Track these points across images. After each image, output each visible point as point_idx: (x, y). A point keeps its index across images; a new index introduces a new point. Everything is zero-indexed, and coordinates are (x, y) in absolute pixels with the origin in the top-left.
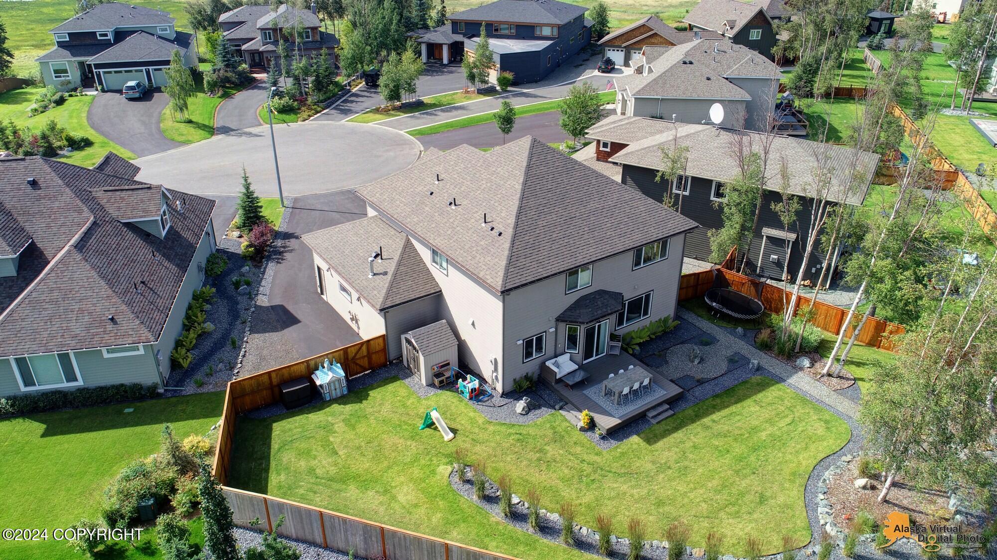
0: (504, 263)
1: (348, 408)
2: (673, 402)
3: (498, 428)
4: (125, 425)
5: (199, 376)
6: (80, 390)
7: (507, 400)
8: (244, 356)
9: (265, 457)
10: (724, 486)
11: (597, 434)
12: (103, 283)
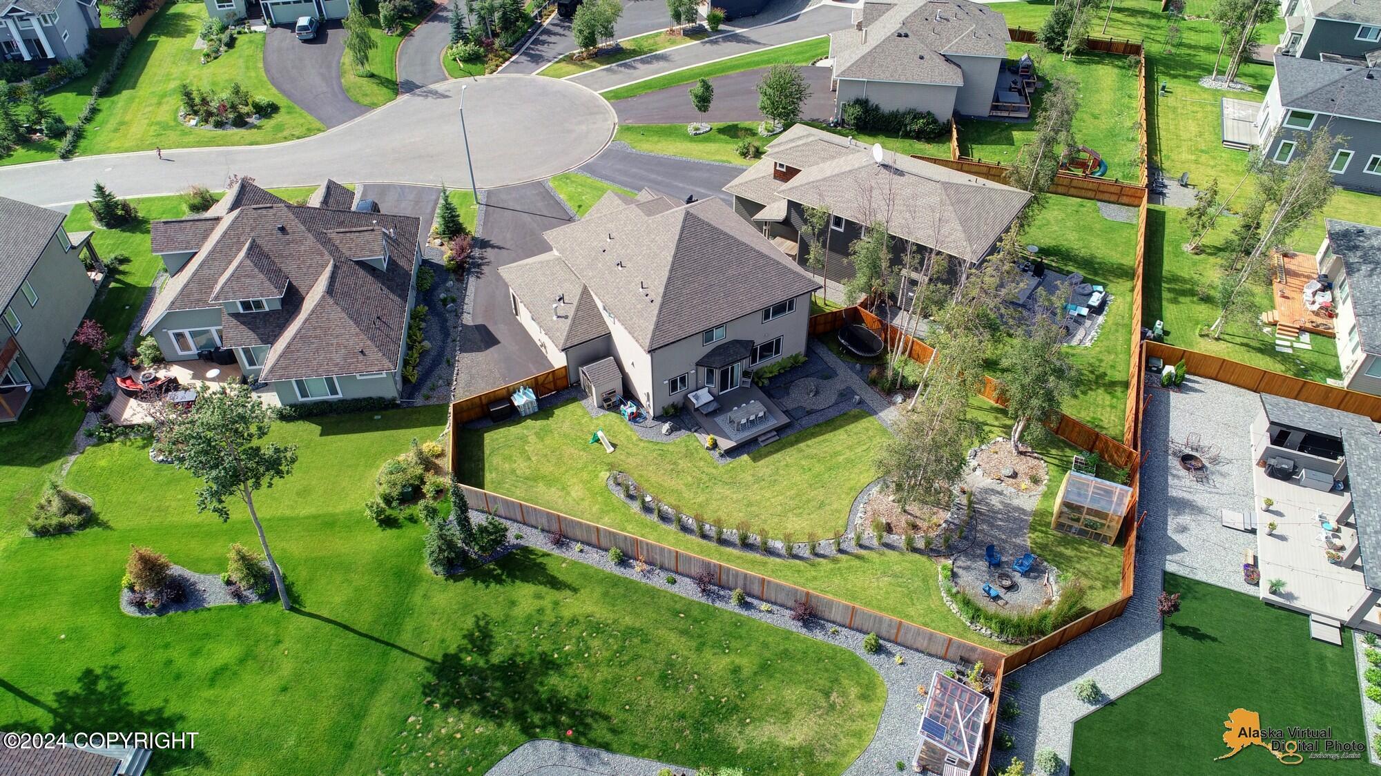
0: (652, 327)
1: (539, 423)
2: (780, 430)
3: (646, 444)
4: (377, 429)
5: (424, 391)
6: (341, 401)
7: (656, 423)
8: (457, 374)
9: (481, 460)
10: (797, 495)
11: (716, 453)
12: (352, 323)
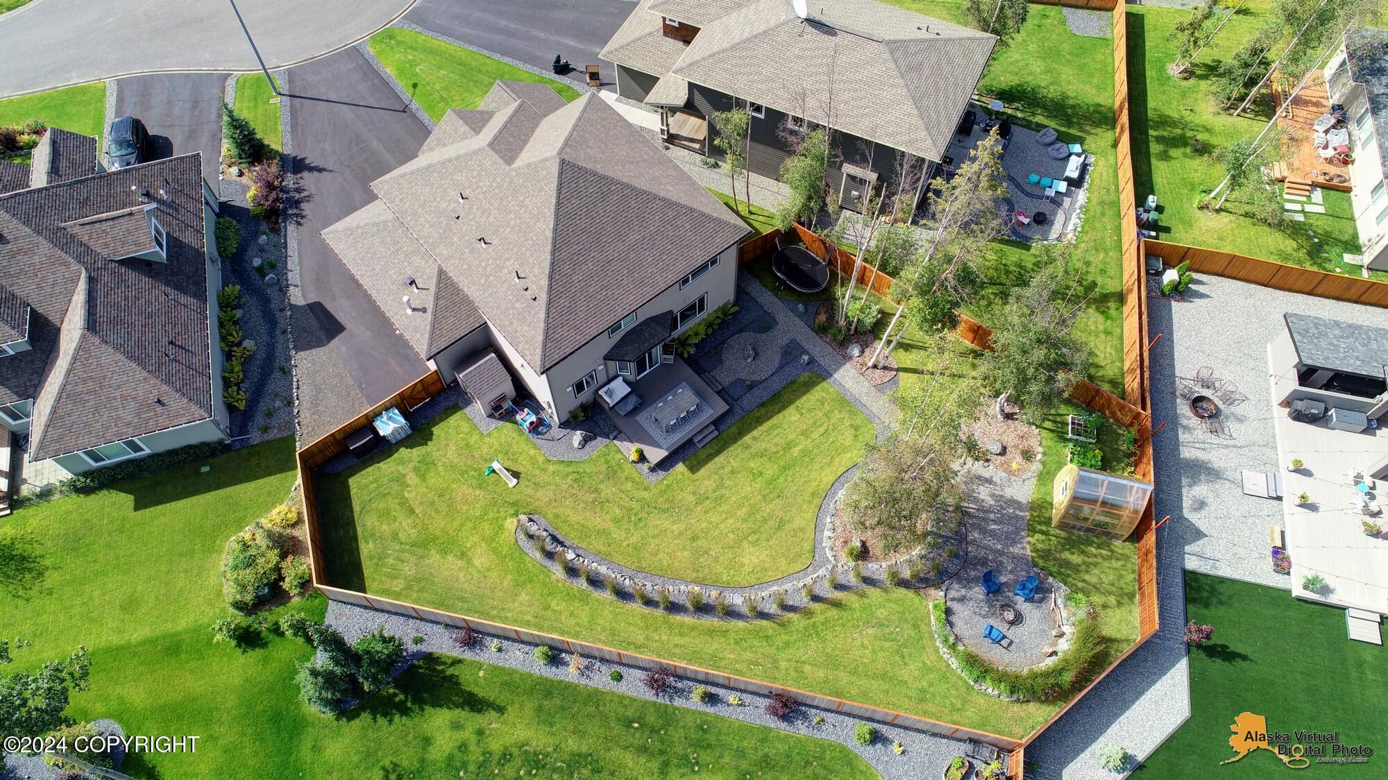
0: (540, 338)
1: (417, 452)
2: (717, 422)
3: (557, 467)
4: (209, 489)
5: (259, 420)
6: (152, 457)
7: (565, 431)
8: (298, 388)
9: (350, 523)
10: (750, 514)
11: (645, 467)
12: (134, 366)
